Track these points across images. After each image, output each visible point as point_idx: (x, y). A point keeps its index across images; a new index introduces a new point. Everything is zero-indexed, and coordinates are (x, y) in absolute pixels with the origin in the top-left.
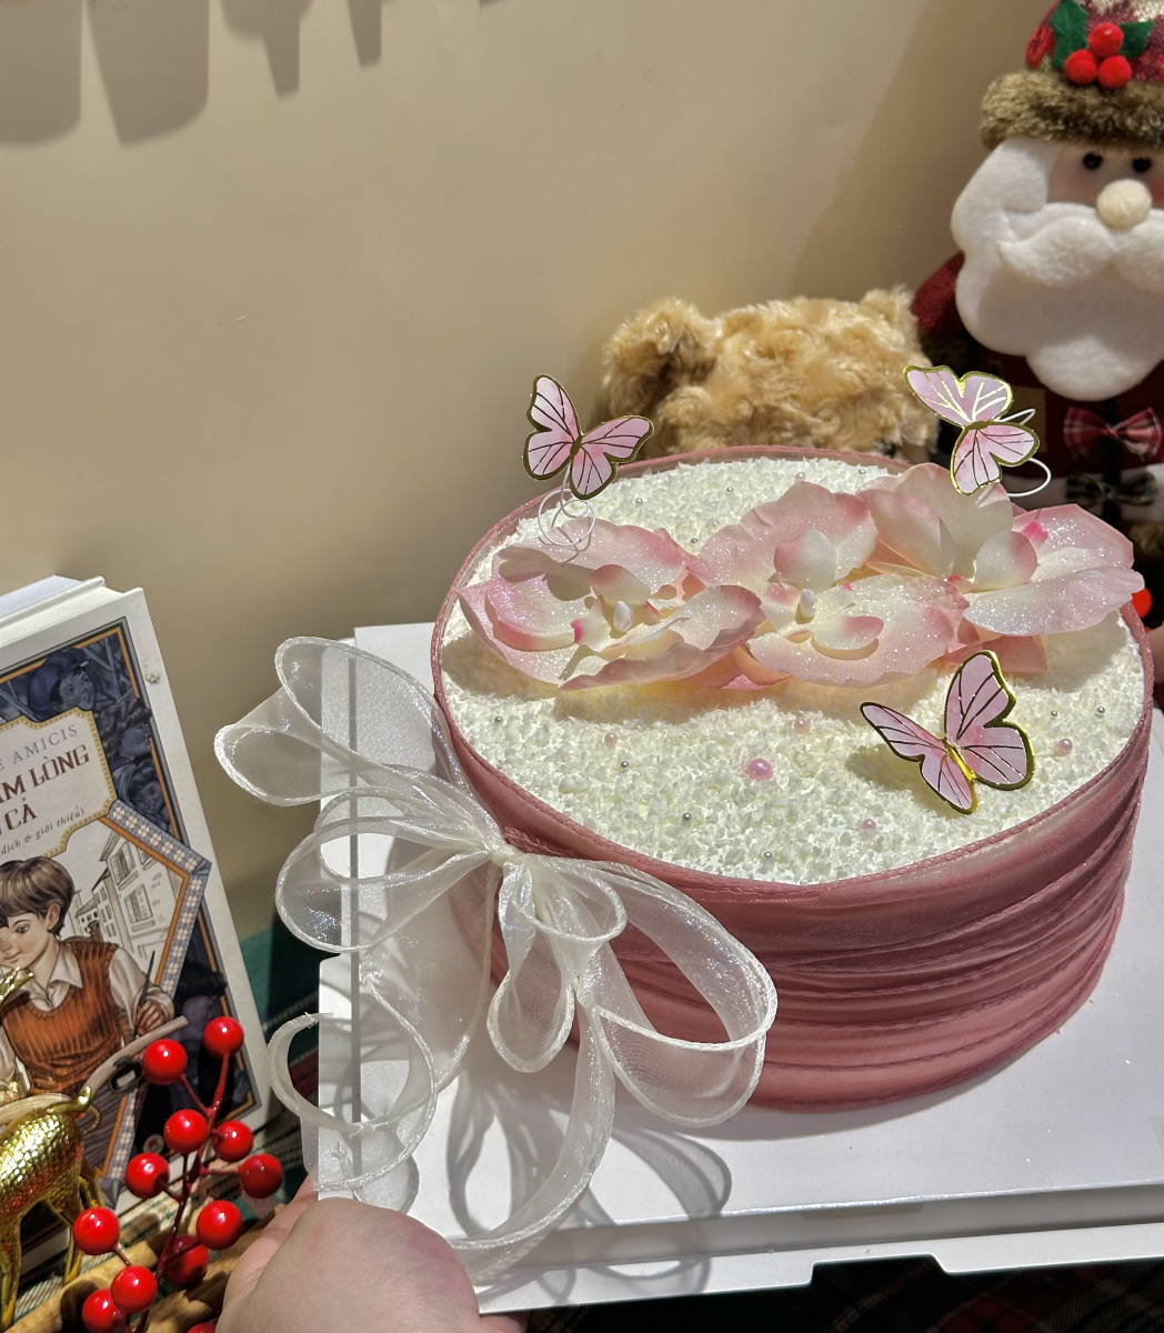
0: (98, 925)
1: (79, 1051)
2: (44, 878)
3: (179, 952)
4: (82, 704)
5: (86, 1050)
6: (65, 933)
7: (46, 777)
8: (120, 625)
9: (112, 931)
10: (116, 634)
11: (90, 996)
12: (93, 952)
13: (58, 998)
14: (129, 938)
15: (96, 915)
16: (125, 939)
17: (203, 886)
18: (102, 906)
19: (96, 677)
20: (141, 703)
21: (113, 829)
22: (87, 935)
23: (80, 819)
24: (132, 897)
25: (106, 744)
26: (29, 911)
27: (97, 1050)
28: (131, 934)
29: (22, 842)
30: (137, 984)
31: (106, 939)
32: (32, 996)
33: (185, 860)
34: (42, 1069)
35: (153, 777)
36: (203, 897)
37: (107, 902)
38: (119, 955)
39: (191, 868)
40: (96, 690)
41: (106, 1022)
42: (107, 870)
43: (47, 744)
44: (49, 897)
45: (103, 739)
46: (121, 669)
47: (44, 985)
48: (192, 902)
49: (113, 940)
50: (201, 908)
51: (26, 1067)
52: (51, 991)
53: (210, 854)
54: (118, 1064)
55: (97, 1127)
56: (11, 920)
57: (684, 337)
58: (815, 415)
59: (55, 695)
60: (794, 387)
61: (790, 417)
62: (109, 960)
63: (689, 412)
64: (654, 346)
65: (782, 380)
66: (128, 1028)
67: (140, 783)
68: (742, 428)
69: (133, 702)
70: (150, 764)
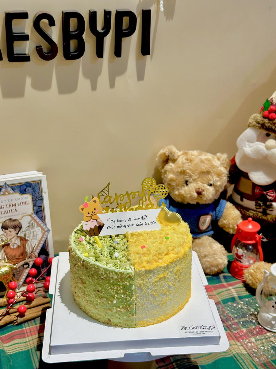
0: (25, 235)
1: (18, 258)
2: (17, 223)
3: (41, 245)
4: (30, 193)
5: (19, 258)
6: (19, 235)
7: (21, 205)
8: (40, 181)
10: (39, 182)
11: (22, 248)
12: (24, 240)
13: (15, 246)
14: (31, 240)
17: (48, 234)
18: (27, 232)
19: (34, 190)
20: (41, 196)
21: (32, 218)
22: (23, 236)
23: (26, 214)
24: (33, 232)
25: (33, 202)
26: (13, 229)
27: (21, 259)
29: (14, 215)
30: (31, 248)
31: (27, 238)
32: (10, 244)
33: (45, 228)
34: (10, 259)
35: (41, 211)
36: (48, 236)
38: (29, 242)
39: (46, 230)
41: (24, 254)
42: (29, 226)
43: (22, 199)
44: (17, 227)
45: (33, 201)
46: (39, 189)
47: (13, 243)
48: (45, 236)
49: (28, 239)
50: (47, 238)
51: (7, 257)
52: (14, 245)
53: (50, 228)
54: (25, 263)
55: (19, 273)
56: (9, 229)
57: (171, 153)
58: (194, 174)
59: (25, 190)
60: (190, 167)
61: (188, 173)
62: (27, 242)
63: (170, 168)
64: (165, 154)
65: (188, 165)
66: (28, 257)
67: (39, 211)
68: (179, 173)
69: (40, 195)
70: (41, 208)
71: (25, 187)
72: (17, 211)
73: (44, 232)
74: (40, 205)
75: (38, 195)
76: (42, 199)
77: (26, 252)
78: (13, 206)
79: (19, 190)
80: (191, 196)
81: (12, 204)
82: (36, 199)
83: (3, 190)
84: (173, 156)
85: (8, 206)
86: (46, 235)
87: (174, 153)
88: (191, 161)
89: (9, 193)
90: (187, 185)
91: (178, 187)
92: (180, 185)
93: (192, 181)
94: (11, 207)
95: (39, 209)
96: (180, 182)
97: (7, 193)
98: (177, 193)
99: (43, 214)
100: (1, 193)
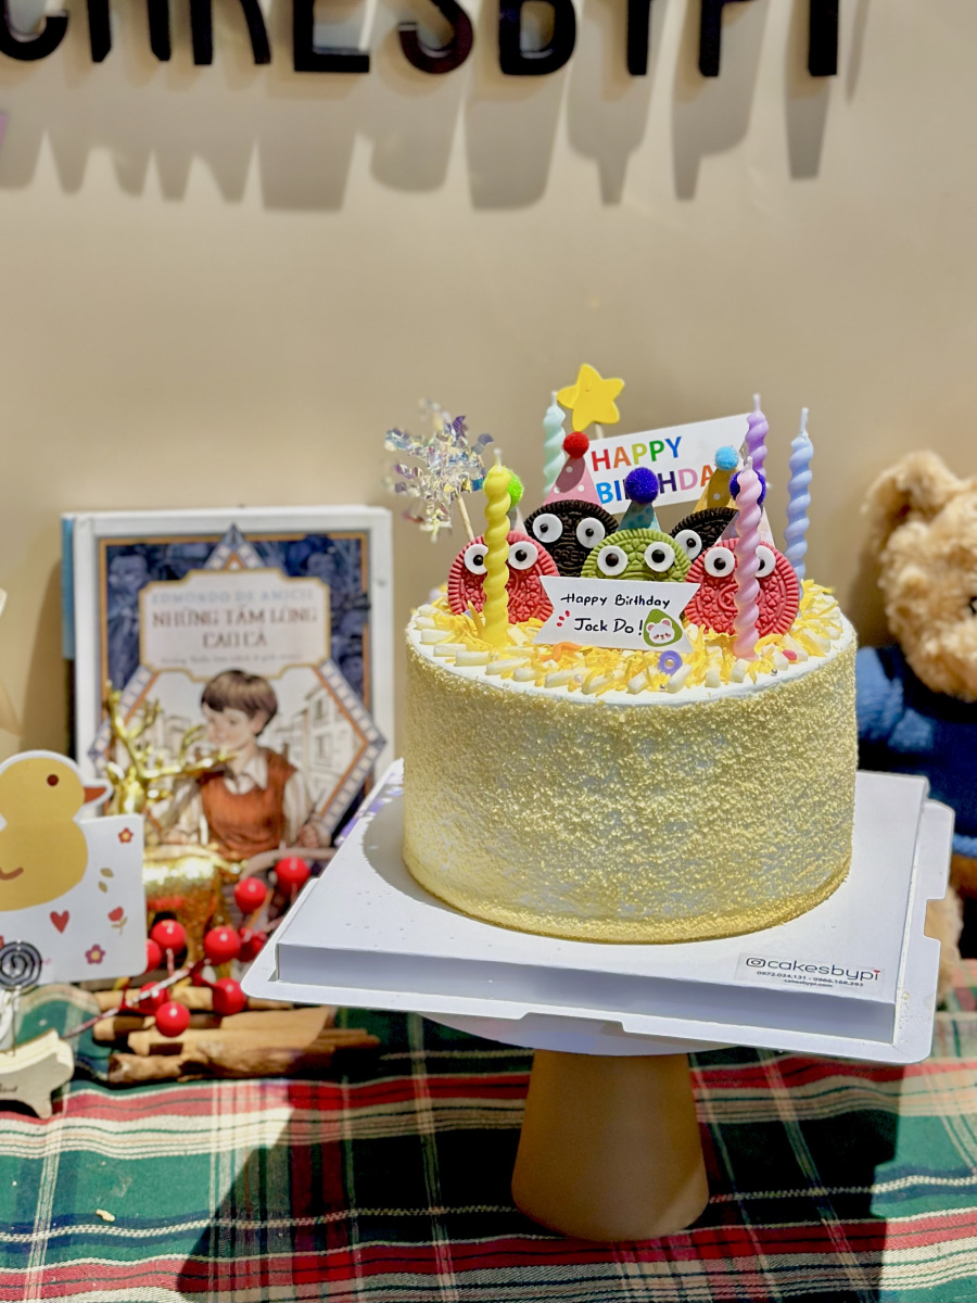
0: (288, 747)
1: (249, 835)
2: (259, 692)
4: (324, 578)
5: (254, 836)
7: (282, 619)
8: (367, 532)
10: (361, 539)
11: (269, 797)
12: (280, 765)
13: (245, 787)
14: (309, 769)
15: (290, 738)
17: (378, 756)
18: (297, 733)
19: (338, 565)
20: (365, 596)
21: (320, 681)
23: (299, 661)
24: (320, 738)
25: (333, 615)
26: (242, 711)
27: (262, 842)
28: (312, 766)
29: (252, 659)
30: (306, 806)
33: (368, 729)
34: (218, 834)
35: (360, 654)
36: (375, 766)
37: (300, 733)
38: (298, 777)
39: (372, 738)
40: (337, 573)
41: (275, 824)
42: (306, 709)
43: (289, 596)
44: (259, 707)
45: (333, 609)
48: (365, 764)
50: (371, 772)
51: (208, 827)
52: (240, 779)
56: (227, 711)
57: (918, 479)
59: (304, 564)
62: (290, 777)
63: (909, 543)
66: (290, 838)
67: (349, 655)
68: (942, 562)
69: (361, 592)
70: (361, 643)
71: (304, 551)
72: (265, 643)
73: (360, 742)
74: (357, 629)
75: (351, 588)
76: (366, 608)
77: (285, 816)
78: (251, 621)
79: (282, 557)
81: (252, 614)
82: (342, 606)
83: (224, 551)
84: (927, 492)
85: (235, 616)
86: (369, 759)
89: (244, 568)
90: (974, 612)
91: (939, 624)
92: (945, 615)
94: (245, 621)
96: (945, 599)
97: (235, 566)
98: (931, 647)
99: (363, 672)
100: (215, 562)
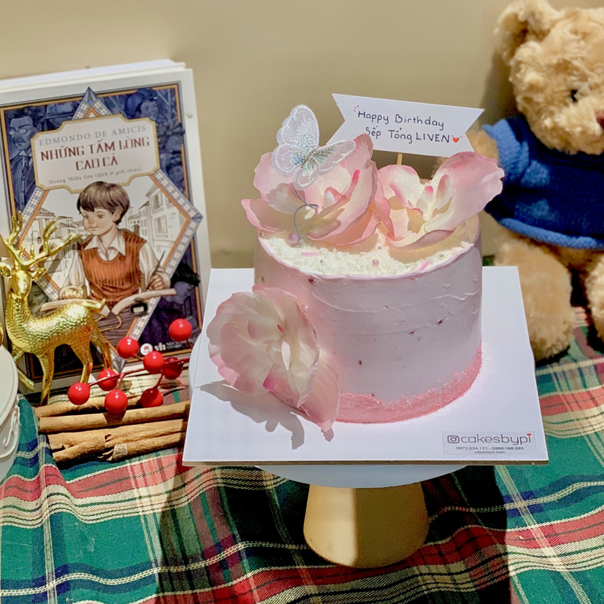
0: (138, 227)
1: (117, 286)
2: (116, 195)
3: (178, 256)
4: (152, 117)
5: (121, 287)
6: (121, 226)
7: (127, 146)
8: (177, 84)
9: (145, 233)
10: (174, 88)
11: (128, 260)
12: (133, 239)
13: (112, 256)
14: (153, 240)
15: (138, 222)
16: (151, 239)
17: (197, 227)
18: (143, 218)
19: (161, 107)
20: (181, 125)
21: (155, 183)
22: (132, 230)
23: (140, 172)
24: (159, 220)
25: (159, 140)
26: (106, 208)
27: (126, 289)
28: (155, 238)
29: (109, 174)
30: (153, 263)
31: (141, 235)
32: (99, 250)
33: (189, 210)
34: (98, 288)
35: (180, 164)
36: (195, 233)
37: (145, 218)
38: (146, 245)
39: (192, 216)
40: (159, 112)
41: (134, 277)
42: (148, 202)
43: (130, 131)
44: (116, 205)
45: (158, 137)
46: (174, 106)
47: (106, 247)
48: (189, 233)
49: (145, 238)
50: (193, 238)
51: (90, 284)
52: (109, 251)
53: (203, 211)
54: (136, 300)
55: (119, 328)
56: (96, 210)
57: (533, 14)
58: (592, 70)
59: (138, 109)
60: (584, 54)
61: (577, 69)
62: (141, 246)
63: (530, 56)
64: (516, 16)
65: (578, 48)
66: (145, 284)
67: (173, 164)
68: (552, 69)
69: (177, 124)
70: (180, 157)
71: (138, 100)
72: (117, 164)
73: (185, 220)
74: (176, 148)
75: (170, 121)
76: (182, 133)
77: (140, 271)
78: (106, 150)
80: (583, 133)
81: (106, 145)
82: (165, 133)
83: (84, 106)
84: (538, 21)
85: (95, 148)
86: (191, 229)
87: (541, 14)
88: (585, 36)
89: (98, 116)
90: (575, 100)
91: (552, 108)
92: (556, 103)
93: (588, 91)
94: (102, 151)
95: (172, 158)
96: (555, 93)
97: (92, 115)
98: (548, 122)
99: (183, 174)
100: (79, 114)
